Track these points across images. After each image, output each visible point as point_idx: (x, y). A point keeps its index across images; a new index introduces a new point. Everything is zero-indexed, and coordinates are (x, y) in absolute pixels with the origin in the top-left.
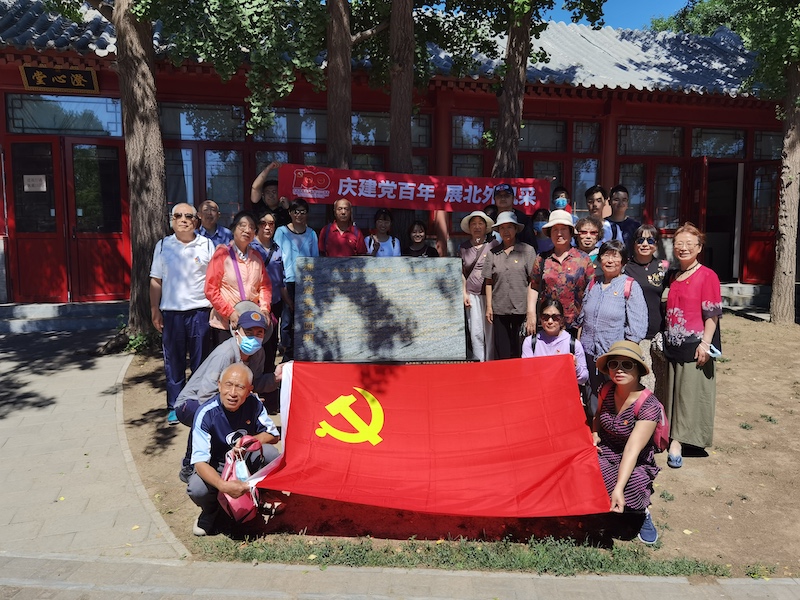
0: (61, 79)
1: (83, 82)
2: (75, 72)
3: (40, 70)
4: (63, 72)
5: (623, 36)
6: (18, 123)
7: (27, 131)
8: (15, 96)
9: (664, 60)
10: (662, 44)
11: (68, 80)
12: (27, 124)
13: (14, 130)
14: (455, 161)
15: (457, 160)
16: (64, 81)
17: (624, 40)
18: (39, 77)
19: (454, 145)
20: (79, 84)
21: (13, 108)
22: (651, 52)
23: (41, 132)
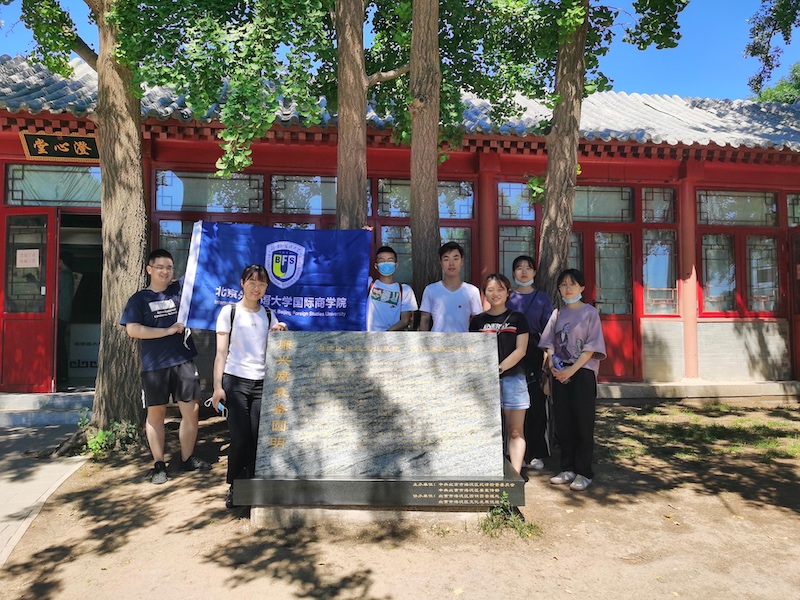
0: (64, 147)
1: (87, 151)
2: (79, 139)
3: (41, 137)
4: (65, 139)
5: (694, 105)
6: (17, 195)
7: (26, 203)
8: (16, 167)
9: (744, 124)
10: (740, 110)
11: (71, 147)
12: (26, 197)
13: (12, 203)
14: (501, 233)
15: (505, 232)
16: (67, 150)
17: (696, 108)
18: (41, 145)
19: (500, 215)
20: (83, 152)
21: (13, 179)
22: (729, 118)
23: (41, 203)
